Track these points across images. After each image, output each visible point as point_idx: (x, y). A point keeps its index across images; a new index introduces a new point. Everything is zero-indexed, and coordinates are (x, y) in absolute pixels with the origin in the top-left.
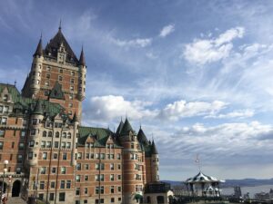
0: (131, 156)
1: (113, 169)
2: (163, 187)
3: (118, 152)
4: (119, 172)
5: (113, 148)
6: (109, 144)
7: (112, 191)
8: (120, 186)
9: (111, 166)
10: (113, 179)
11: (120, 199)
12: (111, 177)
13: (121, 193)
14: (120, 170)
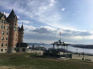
0: (14, 29)
1: (3, 34)
2: (26, 45)
3: (7, 26)
4: (7, 36)
5: (4, 23)
6: (2, 20)
7: (2, 46)
8: (7, 43)
9: (3, 32)
10: (3, 40)
11: (6, 50)
12: (2, 38)
13: (7, 47)
14: (8, 35)
